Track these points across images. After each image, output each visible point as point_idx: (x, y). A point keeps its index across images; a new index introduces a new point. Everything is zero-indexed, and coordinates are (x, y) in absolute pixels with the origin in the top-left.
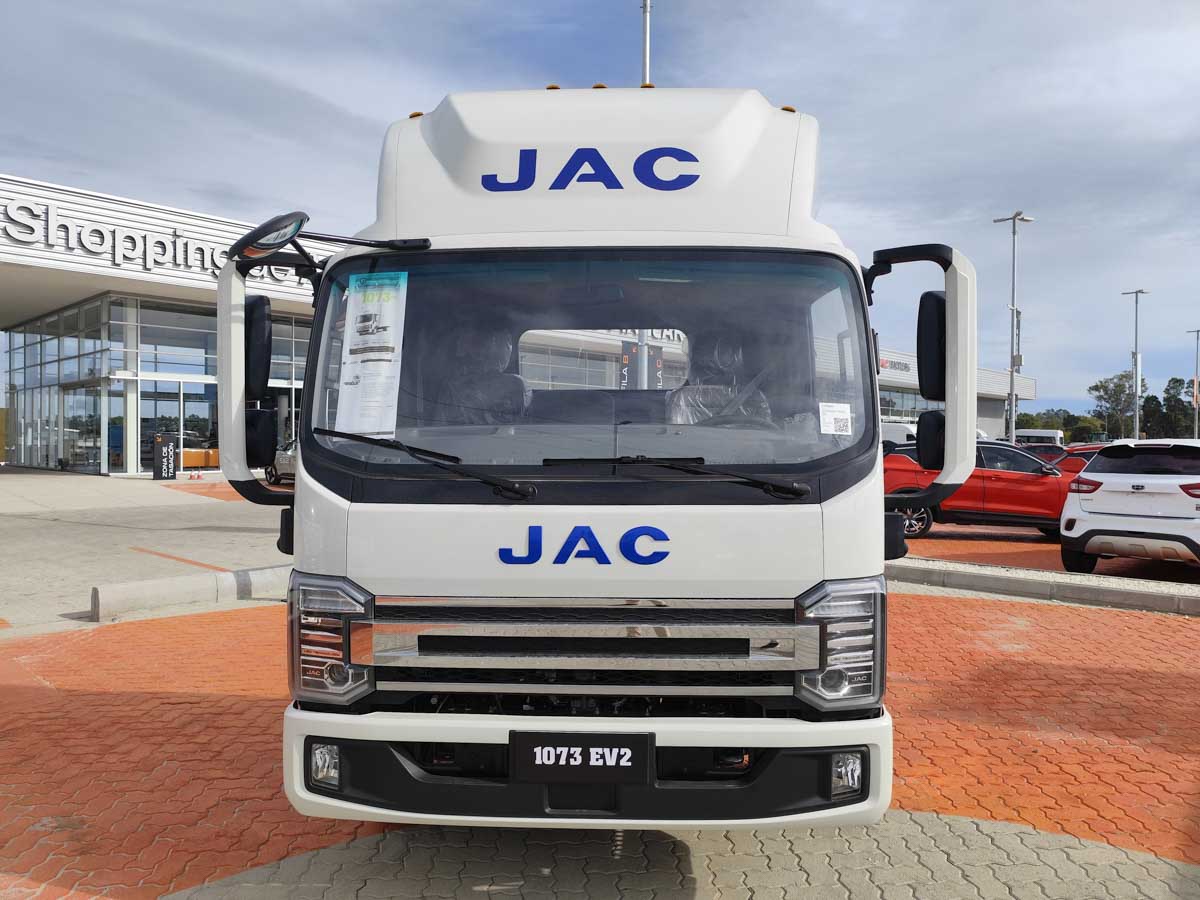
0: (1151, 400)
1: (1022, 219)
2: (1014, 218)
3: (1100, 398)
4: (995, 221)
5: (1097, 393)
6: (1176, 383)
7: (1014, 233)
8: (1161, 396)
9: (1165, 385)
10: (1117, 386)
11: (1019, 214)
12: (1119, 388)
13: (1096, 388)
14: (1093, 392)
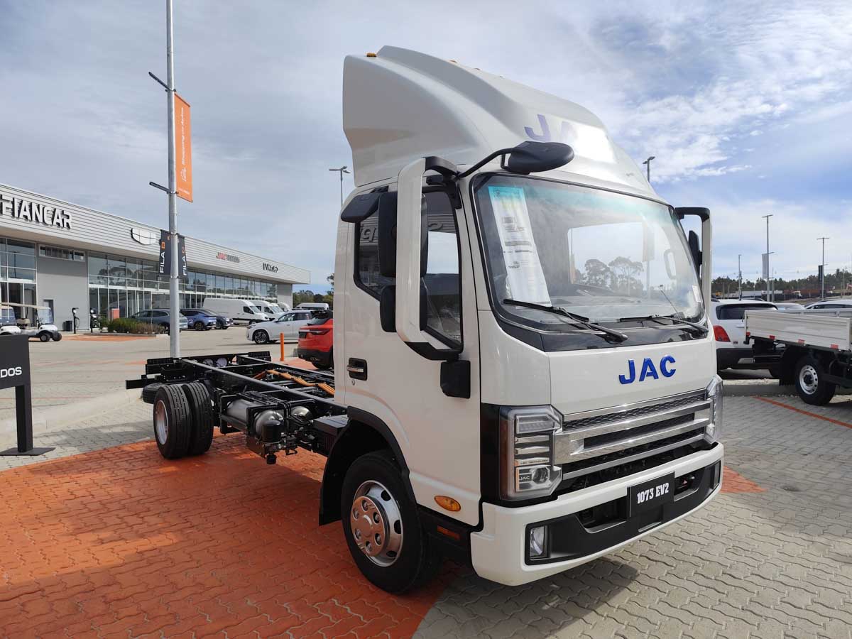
1: (346, 172)
2: (341, 170)
4: (330, 170)
7: (342, 179)
11: (345, 168)
14: (330, 280)
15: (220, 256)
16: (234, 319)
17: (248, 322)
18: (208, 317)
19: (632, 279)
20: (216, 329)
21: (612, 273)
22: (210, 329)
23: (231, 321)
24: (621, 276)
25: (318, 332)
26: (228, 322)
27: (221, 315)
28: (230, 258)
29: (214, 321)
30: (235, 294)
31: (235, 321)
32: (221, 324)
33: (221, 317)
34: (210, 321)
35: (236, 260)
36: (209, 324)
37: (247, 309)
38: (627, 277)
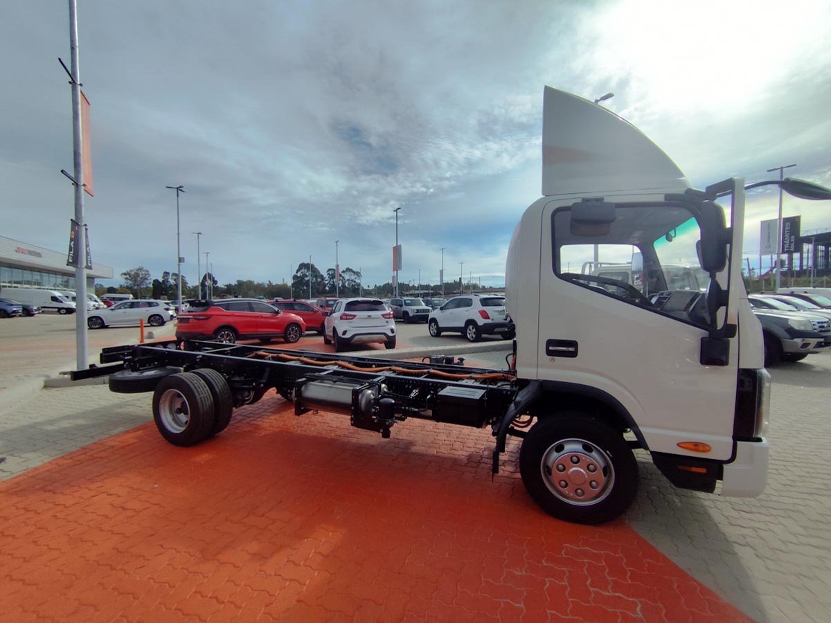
0: (156, 281)
2: (177, 188)
3: (126, 279)
5: (125, 277)
6: (166, 274)
8: (161, 280)
9: (162, 275)
10: (135, 273)
12: (137, 275)
13: (125, 274)
14: (123, 276)
15: (18, 250)
16: (42, 307)
17: (56, 310)
18: (12, 305)
19: (355, 282)
20: (20, 316)
21: (343, 278)
22: (15, 316)
23: (39, 309)
24: (348, 280)
25: (201, 317)
26: (36, 310)
27: (27, 304)
28: (31, 253)
29: (20, 310)
30: (35, 285)
31: (43, 309)
32: (28, 312)
33: (27, 306)
34: (15, 309)
35: (39, 255)
36: (14, 312)
37: (54, 299)
38: (352, 281)
